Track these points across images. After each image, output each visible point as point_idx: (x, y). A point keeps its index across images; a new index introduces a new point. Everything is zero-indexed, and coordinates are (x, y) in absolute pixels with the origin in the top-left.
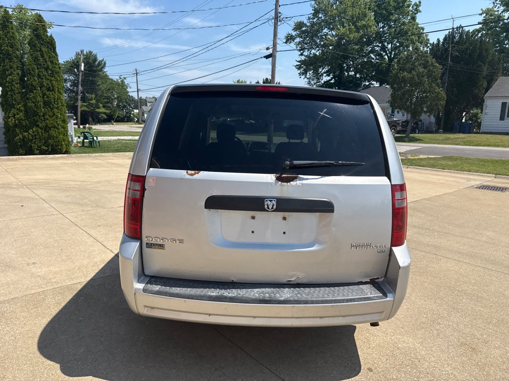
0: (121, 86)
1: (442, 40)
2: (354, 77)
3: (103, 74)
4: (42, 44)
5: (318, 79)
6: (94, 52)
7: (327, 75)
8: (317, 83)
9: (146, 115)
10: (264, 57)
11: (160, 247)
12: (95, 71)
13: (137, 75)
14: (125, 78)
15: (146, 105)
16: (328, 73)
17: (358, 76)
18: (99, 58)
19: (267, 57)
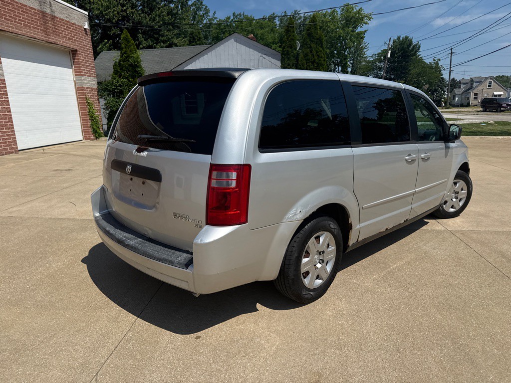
0: (435, 69)
3: (416, 58)
4: (312, 41)
6: (410, 37)
9: (457, 99)
12: (409, 56)
13: (451, 55)
14: (439, 60)
15: (460, 88)
18: (414, 42)
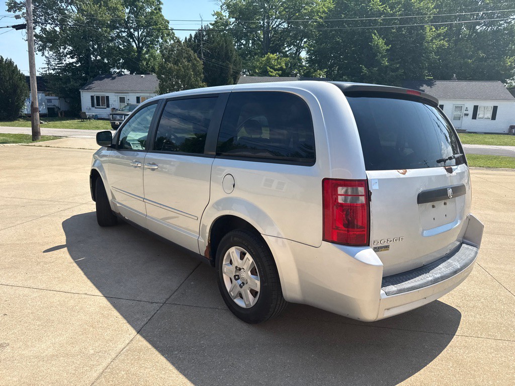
1: (193, 36)
2: (101, 61)
5: (60, 60)
7: (71, 57)
8: (58, 64)
10: (13, 27)
11: (386, 249)
16: (72, 54)
17: (106, 61)
19: (18, 27)
